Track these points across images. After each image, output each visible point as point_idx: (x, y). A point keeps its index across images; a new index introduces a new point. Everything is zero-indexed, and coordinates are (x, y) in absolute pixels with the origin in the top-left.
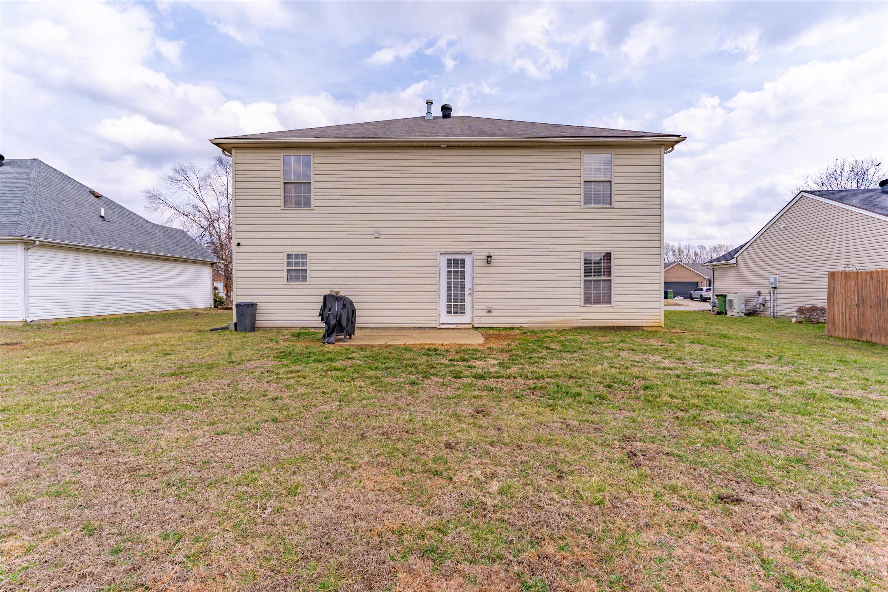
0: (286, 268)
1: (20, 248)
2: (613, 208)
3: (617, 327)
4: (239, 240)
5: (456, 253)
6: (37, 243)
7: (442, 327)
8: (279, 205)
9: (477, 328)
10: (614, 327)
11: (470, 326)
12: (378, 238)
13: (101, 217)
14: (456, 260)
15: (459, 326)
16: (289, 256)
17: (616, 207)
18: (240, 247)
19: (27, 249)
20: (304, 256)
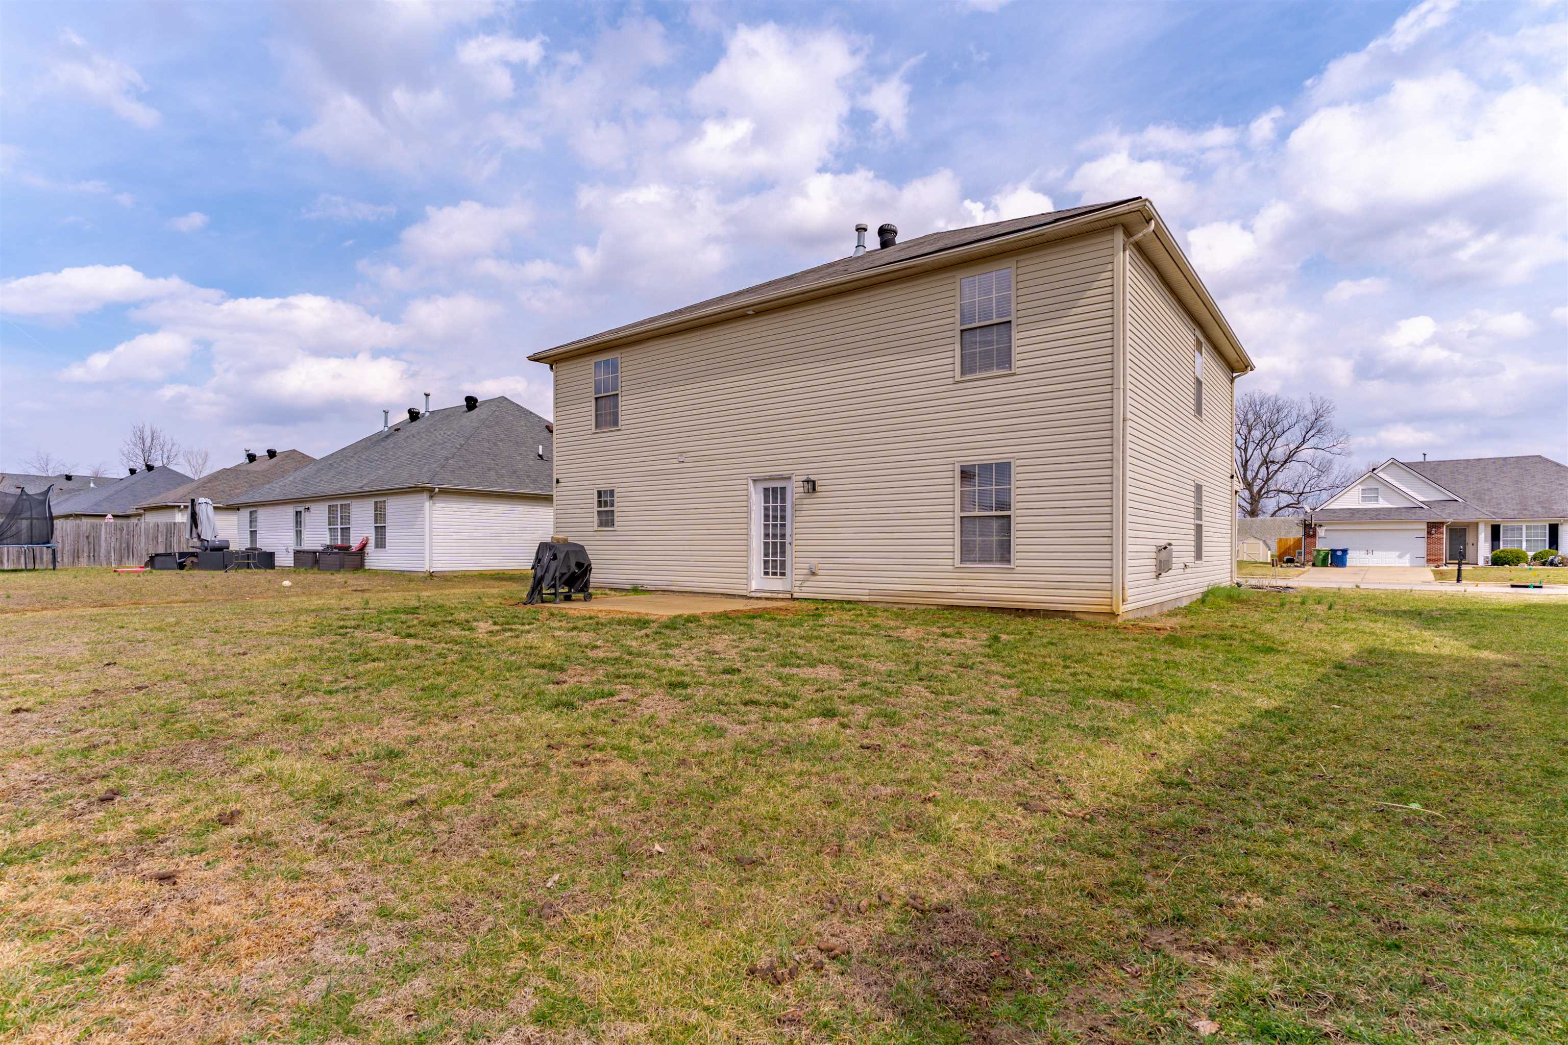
0: (596, 509)
1: (425, 496)
2: (1014, 374)
3: (1023, 610)
4: (559, 476)
5: (771, 479)
6: (437, 490)
7: (753, 594)
8: (589, 427)
9: (798, 599)
10: (1018, 610)
11: (789, 596)
12: (683, 462)
13: (539, 456)
14: (775, 489)
15: (775, 595)
16: (600, 494)
17: (1019, 371)
18: (559, 485)
19: (431, 497)
20: (612, 492)
